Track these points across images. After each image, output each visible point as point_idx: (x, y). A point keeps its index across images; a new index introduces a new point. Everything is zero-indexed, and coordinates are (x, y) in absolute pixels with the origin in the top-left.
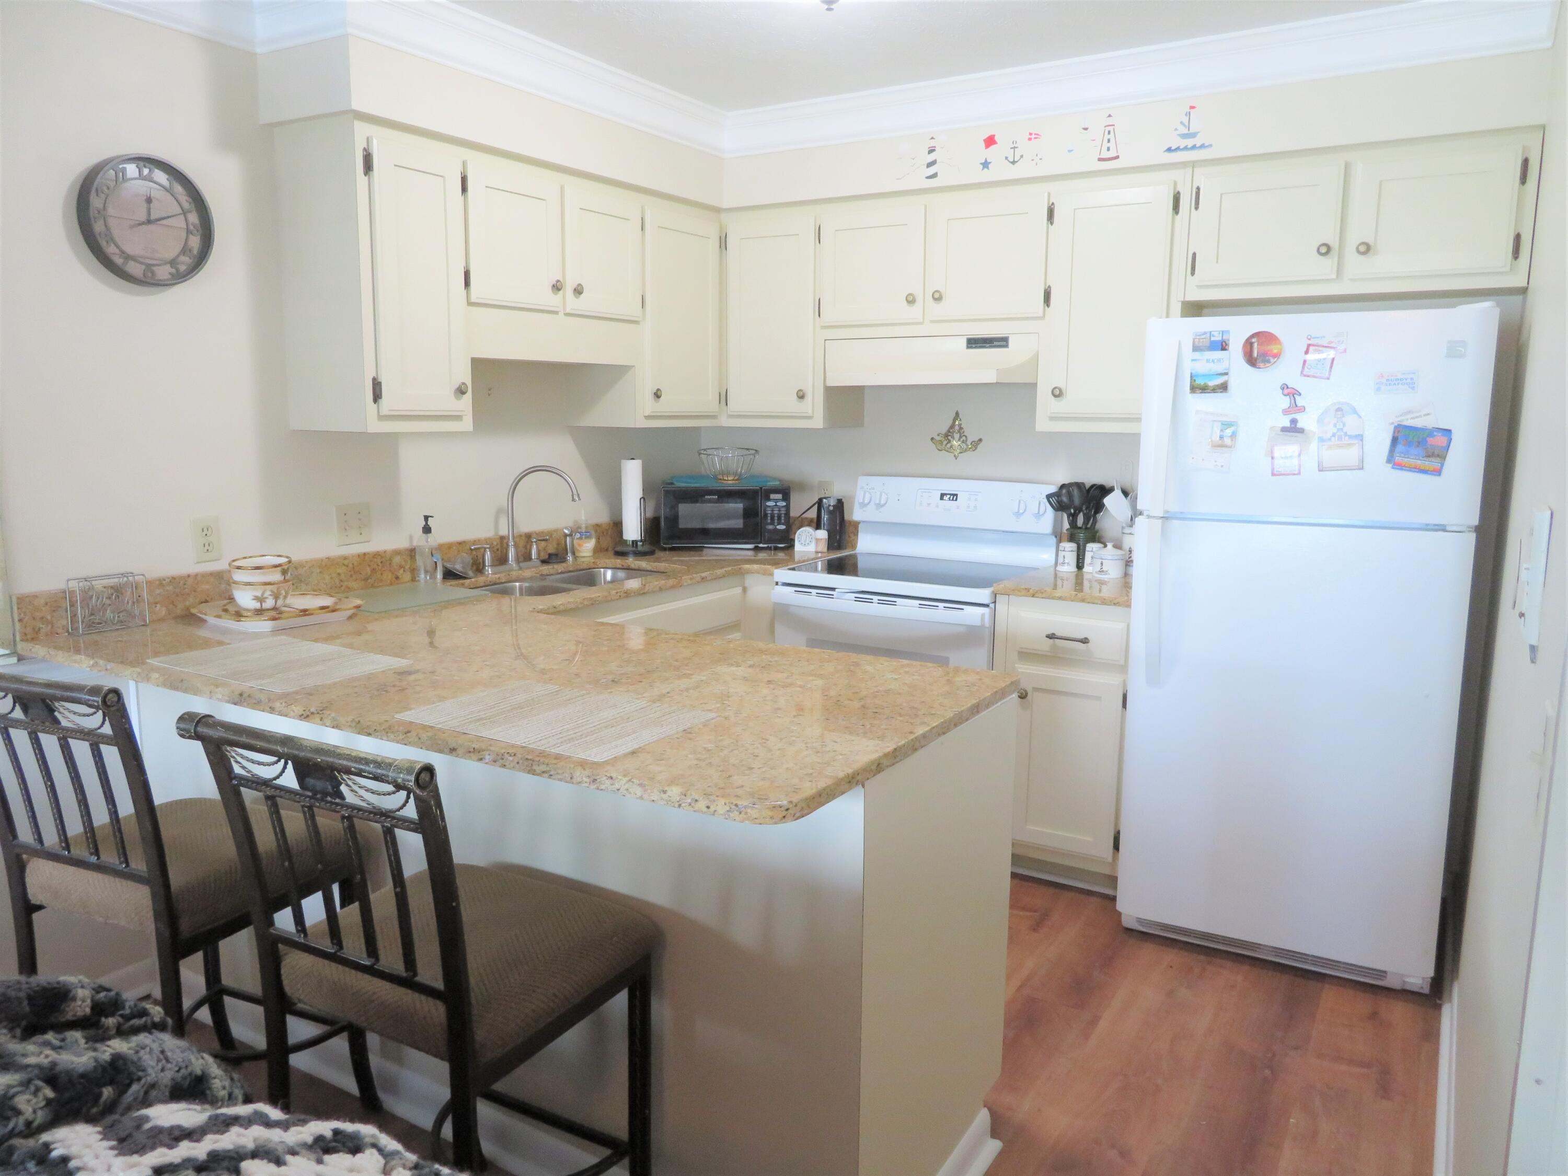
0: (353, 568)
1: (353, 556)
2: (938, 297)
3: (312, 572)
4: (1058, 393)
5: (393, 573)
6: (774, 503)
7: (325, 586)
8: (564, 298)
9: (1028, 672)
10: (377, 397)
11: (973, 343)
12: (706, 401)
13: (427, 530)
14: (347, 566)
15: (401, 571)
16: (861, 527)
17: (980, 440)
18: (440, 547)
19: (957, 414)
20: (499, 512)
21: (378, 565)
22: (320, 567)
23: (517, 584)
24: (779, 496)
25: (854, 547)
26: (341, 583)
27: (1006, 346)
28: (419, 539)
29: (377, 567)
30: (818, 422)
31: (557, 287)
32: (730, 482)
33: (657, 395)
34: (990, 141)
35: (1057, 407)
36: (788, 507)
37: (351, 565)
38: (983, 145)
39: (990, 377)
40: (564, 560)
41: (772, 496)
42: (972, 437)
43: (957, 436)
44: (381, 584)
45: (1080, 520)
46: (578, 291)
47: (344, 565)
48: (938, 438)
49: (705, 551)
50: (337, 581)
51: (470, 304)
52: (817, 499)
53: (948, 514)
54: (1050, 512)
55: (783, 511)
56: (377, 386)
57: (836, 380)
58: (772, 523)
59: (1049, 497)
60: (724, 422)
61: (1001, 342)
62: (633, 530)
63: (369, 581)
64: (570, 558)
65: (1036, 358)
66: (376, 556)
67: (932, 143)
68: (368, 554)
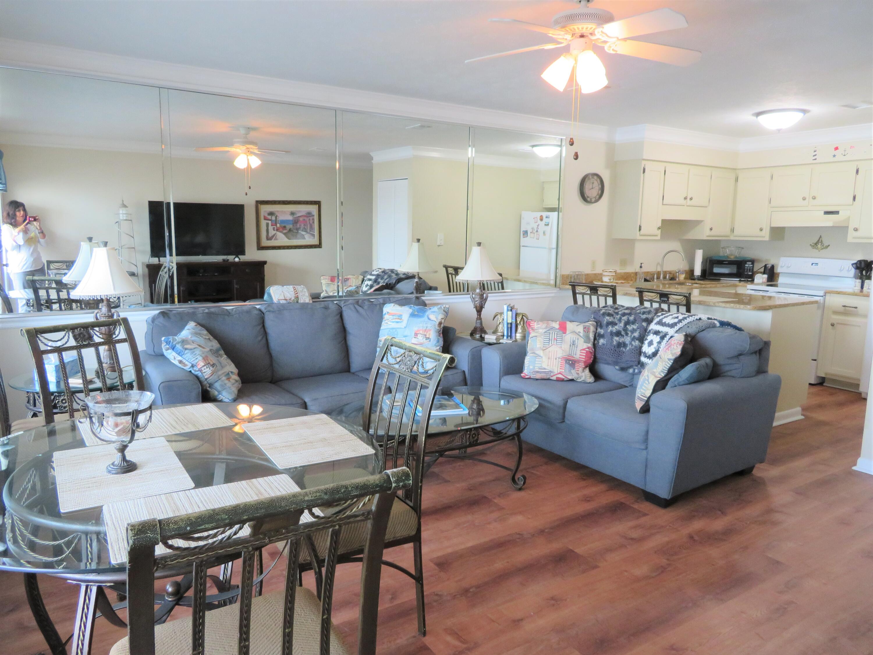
2: (814, 198)
4: (856, 230)
5: (631, 279)
6: (748, 265)
8: (687, 201)
9: (836, 318)
10: (640, 230)
11: (827, 213)
12: (727, 231)
13: (641, 267)
14: (621, 275)
16: (780, 275)
17: (829, 245)
18: (645, 273)
19: (821, 236)
20: (658, 264)
24: (750, 263)
25: (777, 282)
27: (838, 214)
28: (638, 269)
29: (627, 276)
30: (767, 238)
31: (685, 198)
32: (732, 258)
33: (711, 229)
34: (836, 149)
35: (855, 234)
36: (753, 267)
38: (834, 149)
39: (830, 224)
40: (675, 280)
41: (747, 263)
42: (826, 244)
43: (820, 244)
45: (864, 272)
46: (691, 199)
48: (813, 244)
49: (721, 281)
50: (618, 279)
51: (663, 204)
52: (764, 265)
53: (815, 270)
54: (853, 270)
55: (751, 268)
56: (640, 227)
57: (774, 225)
58: (747, 272)
59: (853, 264)
60: (732, 238)
61: (837, 213)
62: (698, 272)
63: (626, 280)
64: (677, 279)
65: (849, 218)
66: (628, 273)
67: (815, 149)
68: (626, 272)
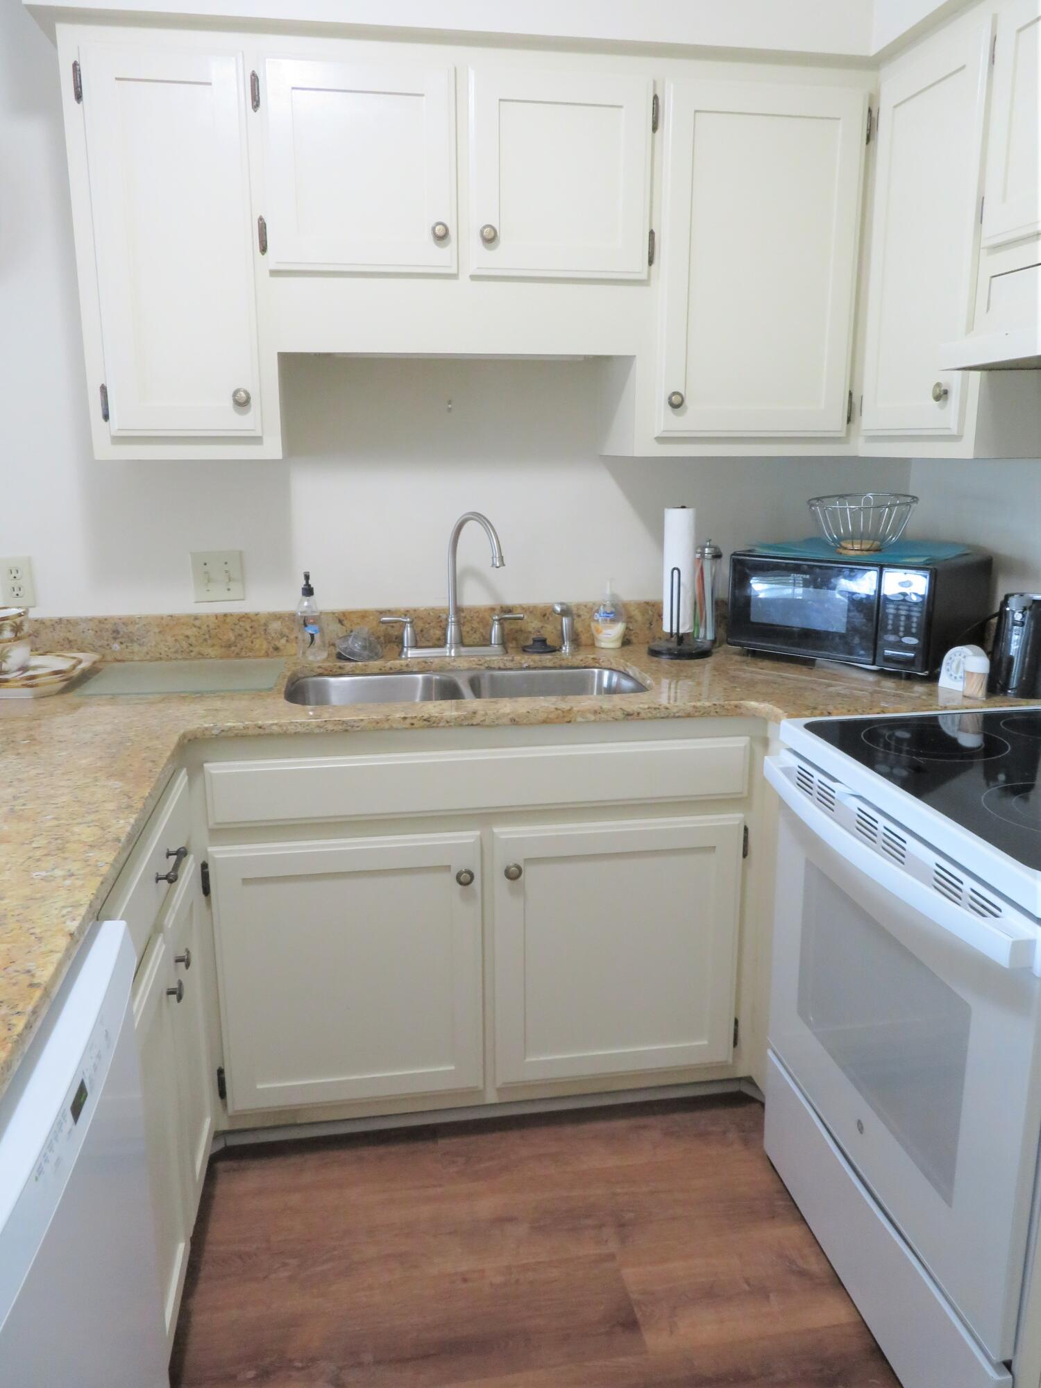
0: (209, 631)
1: (208, 617)
3: (148, 631)
5: (269, 643)
7: (167, 649)
8: (462, 251)
13: (308, 591)
14: (199, 628)
15: (283, 641)
21: (246, 630)
22: (158, 625)
23: (420, 676)
26: (191, 648)
29: (244, 632)
30: (970, 448)
33: (676, 403)
37: (204, 627)
40: (555, 650)
44: (250, 654)
46: (490, 238)
47: (195, 626)
50: (185, 644)
63: (233, 648)
64: (566, 648)
66: (243, 619)
68: (231, 615)
